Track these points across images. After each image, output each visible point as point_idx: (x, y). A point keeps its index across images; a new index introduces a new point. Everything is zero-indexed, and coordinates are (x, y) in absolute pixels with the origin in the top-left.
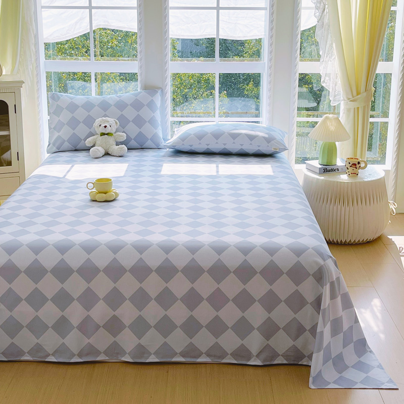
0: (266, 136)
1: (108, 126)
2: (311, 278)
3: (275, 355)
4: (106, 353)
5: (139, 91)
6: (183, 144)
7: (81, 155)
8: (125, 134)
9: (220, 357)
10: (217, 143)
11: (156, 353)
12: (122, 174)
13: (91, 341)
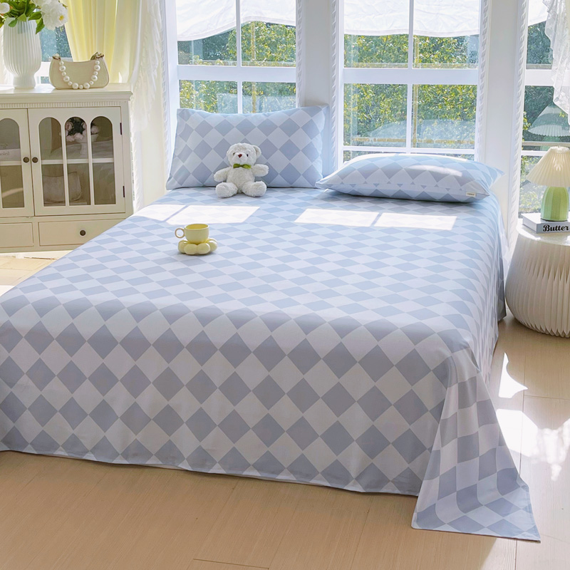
0: (460, 174)
1: (244, 155)
2: (431, 375)
3: (383, 480)
4: (159, 455)
5: (297, 107)
6: (342, 183)
7: (206, 193)
8: (267, 167)
9: (308, 476)
10: (389, 183)
11: (222, 462)
12: (242, 220)
13: (139, 437)
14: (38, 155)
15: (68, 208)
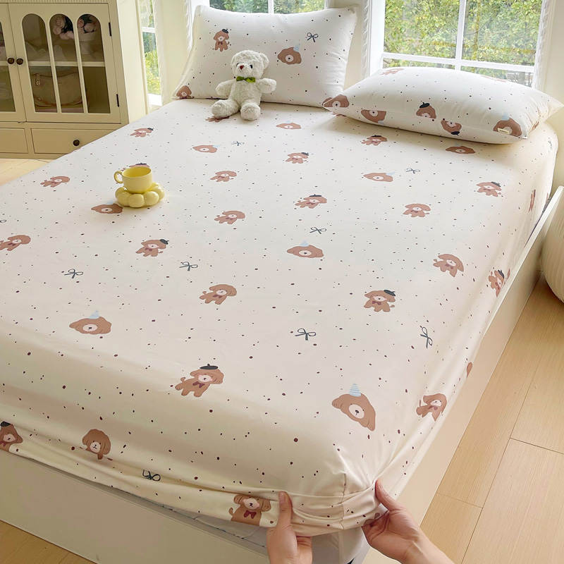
14: (24, 56)
15: (59, 115)
